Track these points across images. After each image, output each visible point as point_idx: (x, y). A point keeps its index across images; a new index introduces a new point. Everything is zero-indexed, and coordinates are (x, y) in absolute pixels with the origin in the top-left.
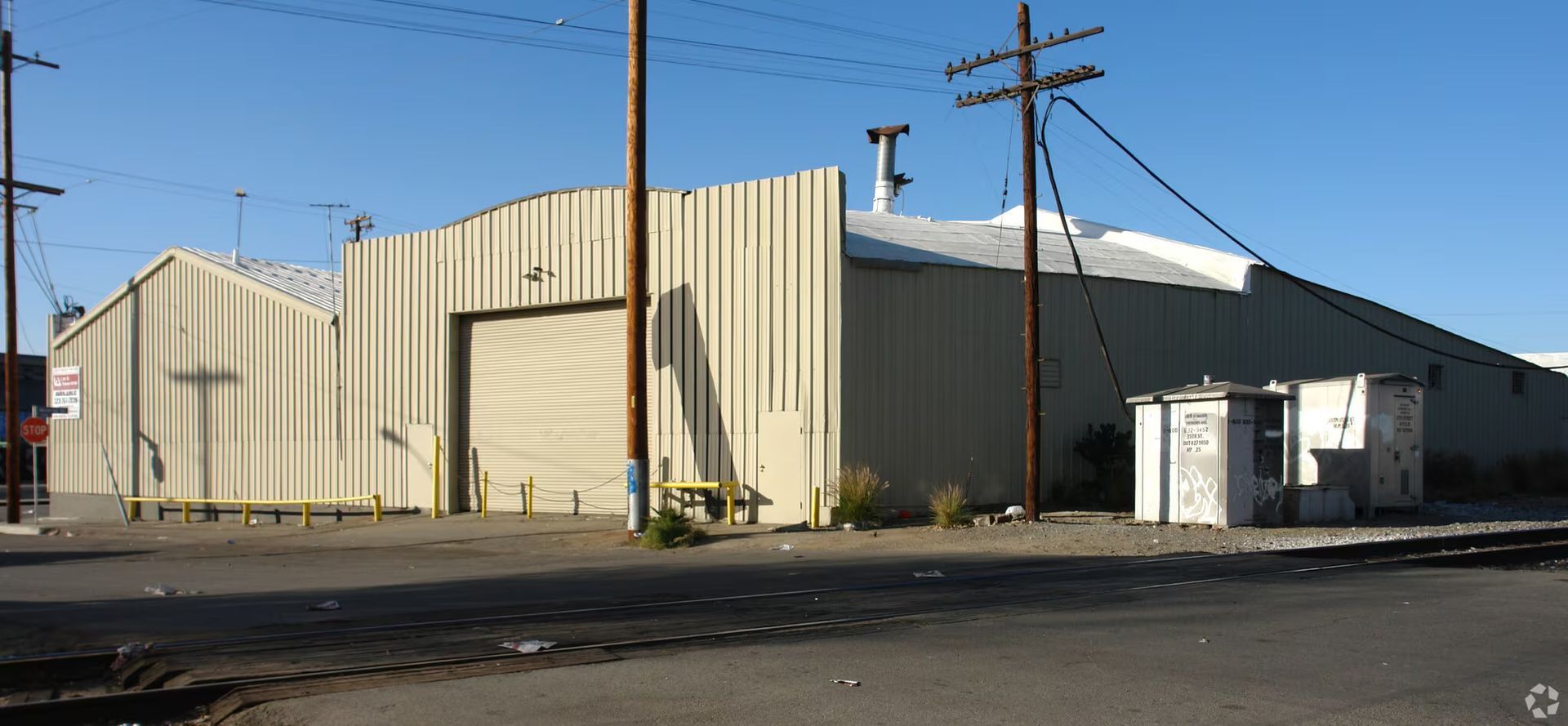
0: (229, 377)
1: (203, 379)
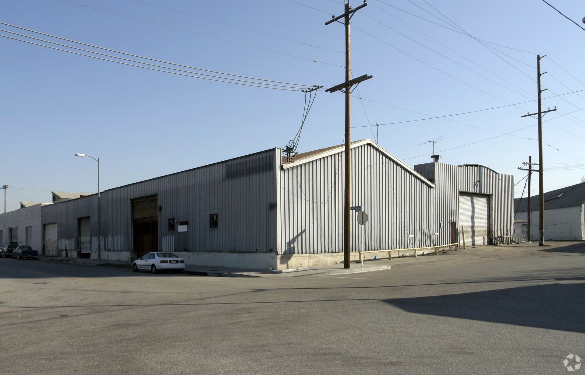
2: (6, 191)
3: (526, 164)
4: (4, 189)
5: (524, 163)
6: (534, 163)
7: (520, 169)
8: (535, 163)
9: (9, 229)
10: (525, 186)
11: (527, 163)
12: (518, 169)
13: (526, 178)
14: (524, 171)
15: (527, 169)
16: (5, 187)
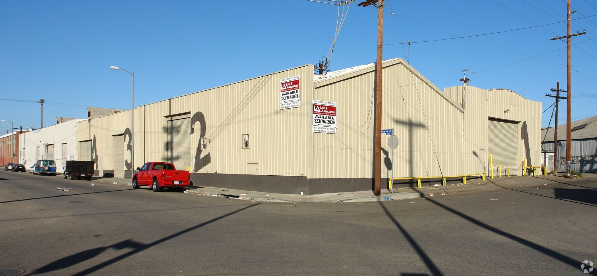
0: (421, 126)
1: (410, 125)
2: (43, 105)
3: (553, 90)
4: (41, 104)
5: (552, 89)
6: (561, 90)
7: (548, 95)
8: (563, 90)
9: (45, 145)
10: (553, 114)
11: (555, 89)
12: (546, 95)
13: (554, 106)
14: (551, 98)
15: (555, 96)
16: (42, 101)
